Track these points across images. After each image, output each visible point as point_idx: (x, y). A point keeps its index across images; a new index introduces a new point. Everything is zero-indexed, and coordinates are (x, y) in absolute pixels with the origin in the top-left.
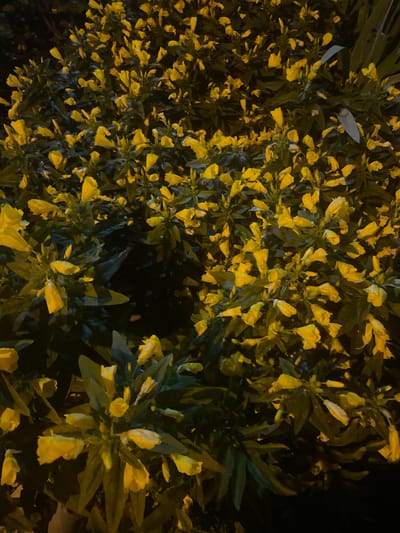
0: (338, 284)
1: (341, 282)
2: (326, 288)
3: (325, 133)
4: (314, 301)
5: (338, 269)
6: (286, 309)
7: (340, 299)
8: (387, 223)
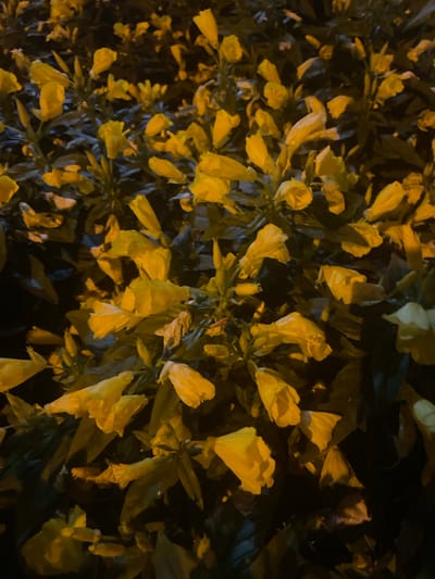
0: (324, 316)
1: (332, 313)
2: (293, 326)
3: (302, 69)
4: (268, 361)
5: (324, 284)
6: (190, 387)
7: (329, 350)
8: (423, 196)
